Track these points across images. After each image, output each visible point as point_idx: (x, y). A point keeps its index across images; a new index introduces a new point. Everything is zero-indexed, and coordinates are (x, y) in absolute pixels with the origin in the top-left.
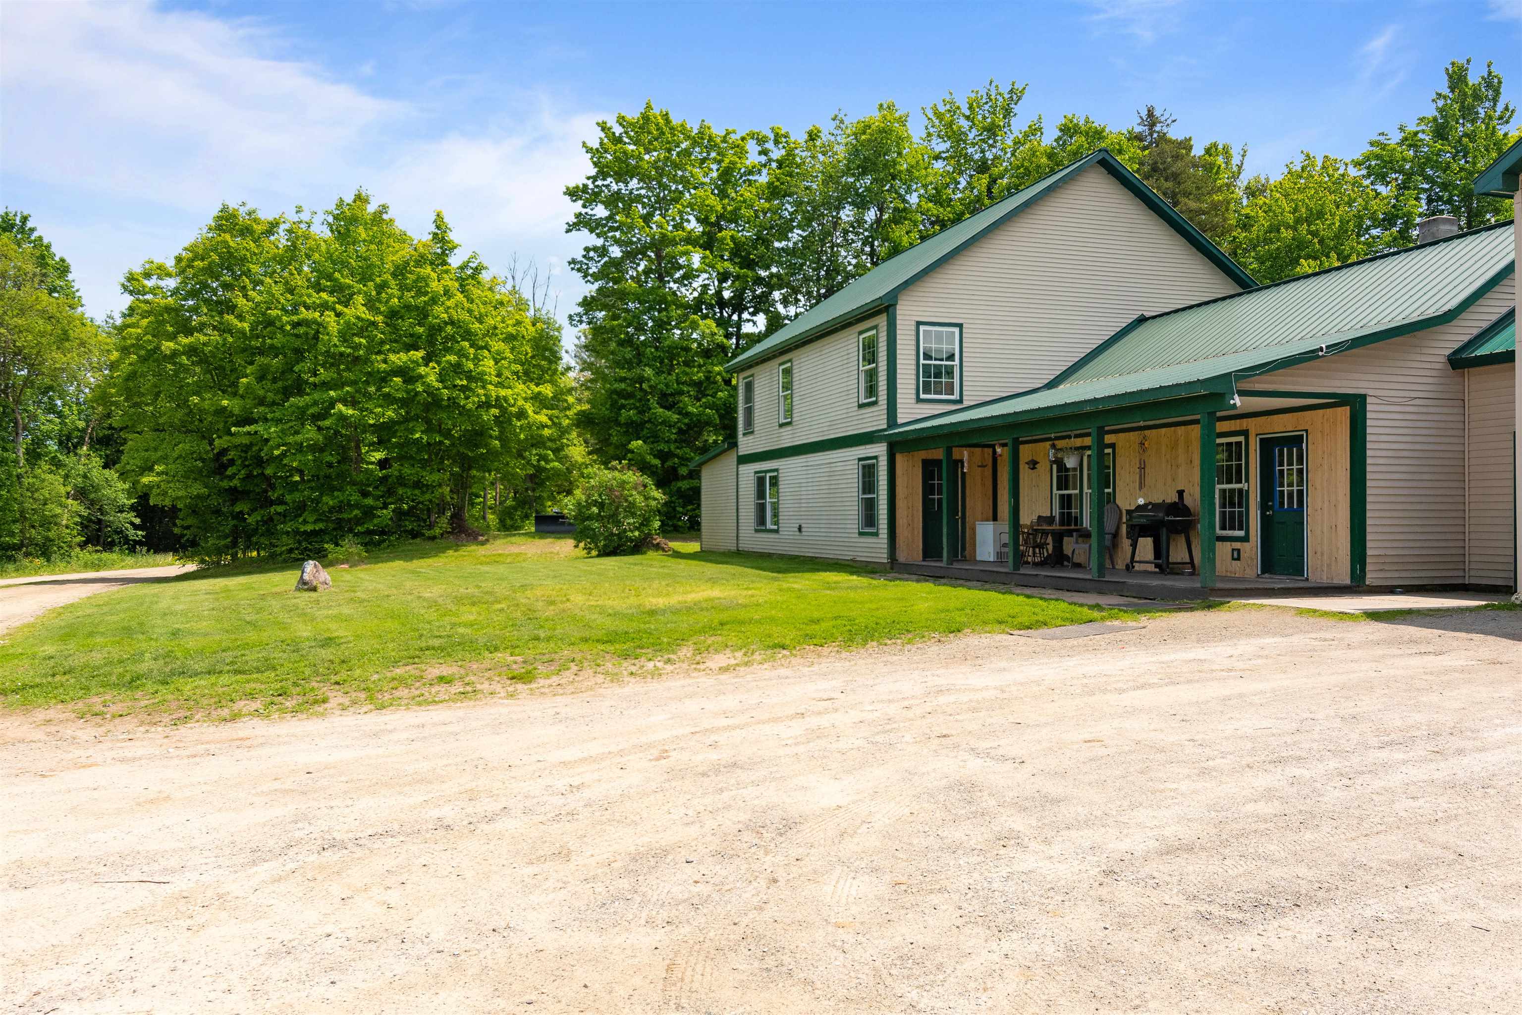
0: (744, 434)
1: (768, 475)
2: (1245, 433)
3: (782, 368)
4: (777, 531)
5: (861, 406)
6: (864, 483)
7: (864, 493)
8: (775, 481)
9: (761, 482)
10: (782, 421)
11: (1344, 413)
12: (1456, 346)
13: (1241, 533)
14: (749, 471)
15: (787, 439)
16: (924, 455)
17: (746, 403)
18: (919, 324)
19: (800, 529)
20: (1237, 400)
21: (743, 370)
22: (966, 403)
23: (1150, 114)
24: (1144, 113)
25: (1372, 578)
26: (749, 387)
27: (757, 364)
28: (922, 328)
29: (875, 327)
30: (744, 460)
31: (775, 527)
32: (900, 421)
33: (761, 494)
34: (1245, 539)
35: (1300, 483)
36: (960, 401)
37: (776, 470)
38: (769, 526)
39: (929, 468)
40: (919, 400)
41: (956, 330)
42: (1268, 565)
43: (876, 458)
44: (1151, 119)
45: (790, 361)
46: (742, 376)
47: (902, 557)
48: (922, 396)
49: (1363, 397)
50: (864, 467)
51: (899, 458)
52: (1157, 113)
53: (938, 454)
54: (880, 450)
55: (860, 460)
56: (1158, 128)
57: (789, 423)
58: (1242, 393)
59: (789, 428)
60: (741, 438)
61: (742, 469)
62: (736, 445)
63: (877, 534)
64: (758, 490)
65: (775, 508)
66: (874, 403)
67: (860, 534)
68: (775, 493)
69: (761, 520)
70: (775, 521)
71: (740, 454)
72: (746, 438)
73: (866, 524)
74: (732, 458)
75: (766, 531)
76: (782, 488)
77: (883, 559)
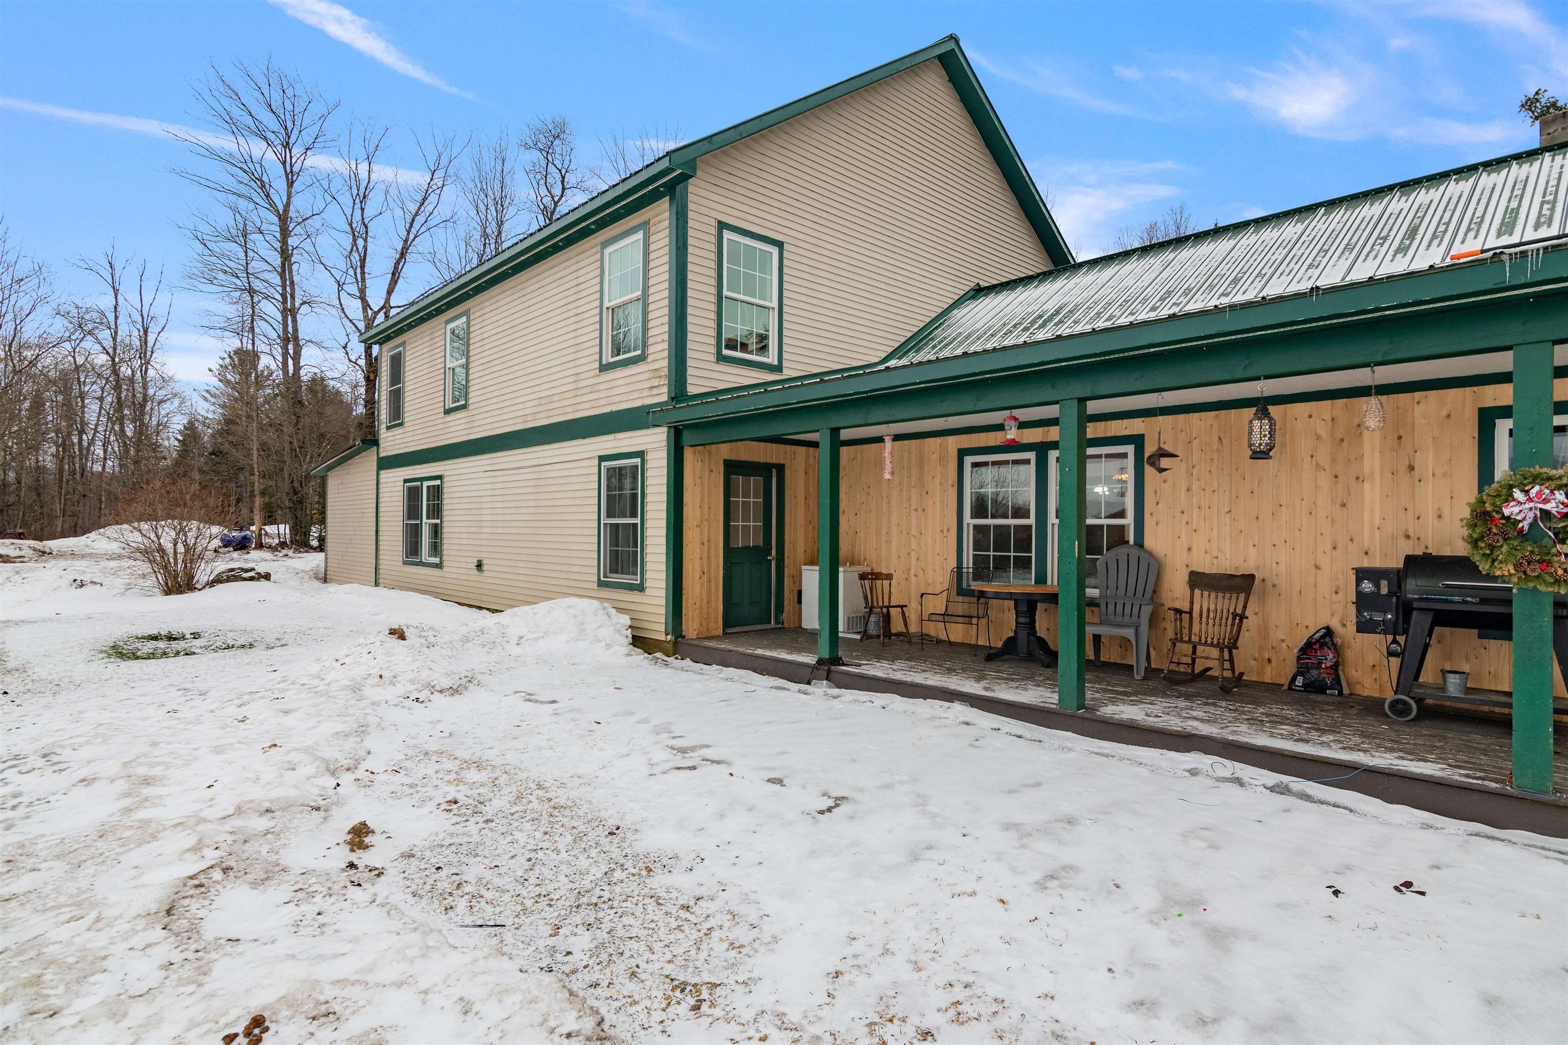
0: (388, 428)
1: (426, 484)
3: (450, 326)
4: (439, 566)
5: (604, 368)
6: (611, 499)
7: (609, 515)
8: (436, 493)
9: (413, 495)
10: (450, 405)
14: (394, 479)
15: (457, 430)
16: (725, 451)
17: (392, 385)
18: (721, 226)
19: (479, 566)
21: (388, 338)
22: (788, 373)
26: (397, 362)
27: (410, 327)
28: (727, 235)
29: (644, 227)
30: (385, 463)
31: (436, 560)
32: (692, 390)
33: (412, 510)
36: (778, 368)
37: (440, 477)
38: (425, 556)
39: (732, 475)
40: (721, 359)
41: (775, 251)
43: (641, 454)
45: (468, 312)
46: (387, 346)
47: (691, 629)
48: (727, 353)
50: (611, 471)
51: (688, 454)
54: (655, 441)
55: (602, 459)
57: (464, 407)
59: (461, 414)
60: (383, 432)
61: (385, 475)
62: (375, 442)
63: (641, 588)
64: (409, 507)
65: (436, 531)
66: (642, 358)
67: (601, 584)
68: (436, 511)
69: (412, 549)
70: (436, 548)
71: (382, 455)
72: (390, 434)
73: (614, 570)
74: (369, 460)
75: (421, 564)
76: (449, 503)
77: (658, 629)
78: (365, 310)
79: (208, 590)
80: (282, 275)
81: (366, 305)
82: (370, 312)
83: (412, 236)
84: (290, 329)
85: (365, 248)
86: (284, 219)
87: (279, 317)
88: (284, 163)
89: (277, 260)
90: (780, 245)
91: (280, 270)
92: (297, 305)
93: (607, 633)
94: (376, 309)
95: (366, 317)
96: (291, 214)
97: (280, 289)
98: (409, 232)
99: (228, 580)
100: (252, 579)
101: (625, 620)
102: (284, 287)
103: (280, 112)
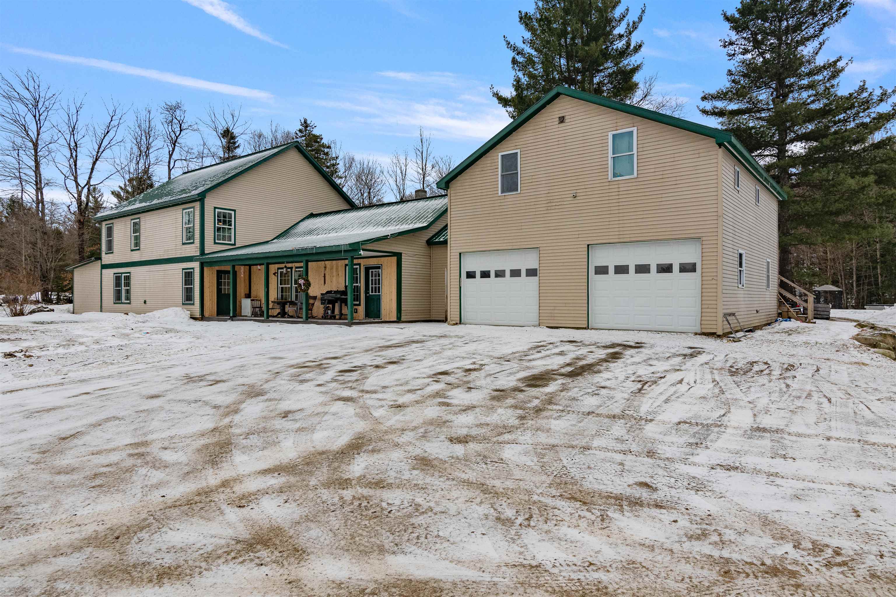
0: (106, 253)
1: (123, 275)
2: (359, 264)
3: (133, 221)
4: (130, 303)
5: (184, 244)
6: (185, 280)
7: (185, 285)
8: (128, 278)
9: (118, 279)
10: (133, 248)
11: (394, 259)
12: (429, 237)
13: (358, 303)
14: (109, 274)
15: (136, 257)
16: (217, 268)
17: (108, 238)
18: (215, 208)
19: (145, 302)
20: (362, 252)
21: (105, 220)
22: (237, 246)
23: (305, 122)
24: (303, 121)
25: (403, 318)
27: (116, 218)
28: (217, 210)
29: (193, 207)
30: (104, 267)
31: (128, 301)
32: (206, 252)
33: (118, 284)
34: (359, 305)
35: (379, 284)
36: (235, 244)
37: (129, 273)
38: (123, 300)
39: (220, 274)
40: (215, 243)
41: (233, 213)
42: (368, 314)
43: (193, 268)
44: (305, 124)
45: (139, 218)
46: (105, 223)
47: (207, 314)
48: (217, 241)
49: (401, 254)
50: (185, 273)
51: (206, 269)
52: (308, 122)
53: (229, 268)
54: (196, 265)
55: (183, 269)
56: (308, 129)
57: (138, 250)
58: (363, 250)
59: (137, 252)
60: (103, 255)
61: (104, 271)
62: (100, 259)
63: (193, 304)
64: (116, 283)
65: (128, 292)
66: (193, 243)
67: (183, 304)
68: (128, 284)
69: (118, 297)
70: (128, 298)
71: (103, 263)
72: (107, 255)
73: (187, 300)
74: (98, 264)
75: (122, 303)
76: (133, 282)
77: (198, 314)
78: (77, 187)
79: (29, 316)
80: (35, 172)
81: (77, 184)
82: (80, 188)
83: (101, 150)
84: (40, 198)
85: (76, 156)
86: (36, 145)
87: (35, 192)
88: (35, 117)
89: (33, 164)
90: (235, 211)
91: (34, 169)
92: (43, 186)
93: (183, 316)
94: (83, 186)
95: (78, 190)
96: (39, 142)
97: (34, 179)
98: (99, 148)
99: (38, 311)
100: (48, 311)
101: (189, 312)
102: (36, 178)
103: (33, 91)
